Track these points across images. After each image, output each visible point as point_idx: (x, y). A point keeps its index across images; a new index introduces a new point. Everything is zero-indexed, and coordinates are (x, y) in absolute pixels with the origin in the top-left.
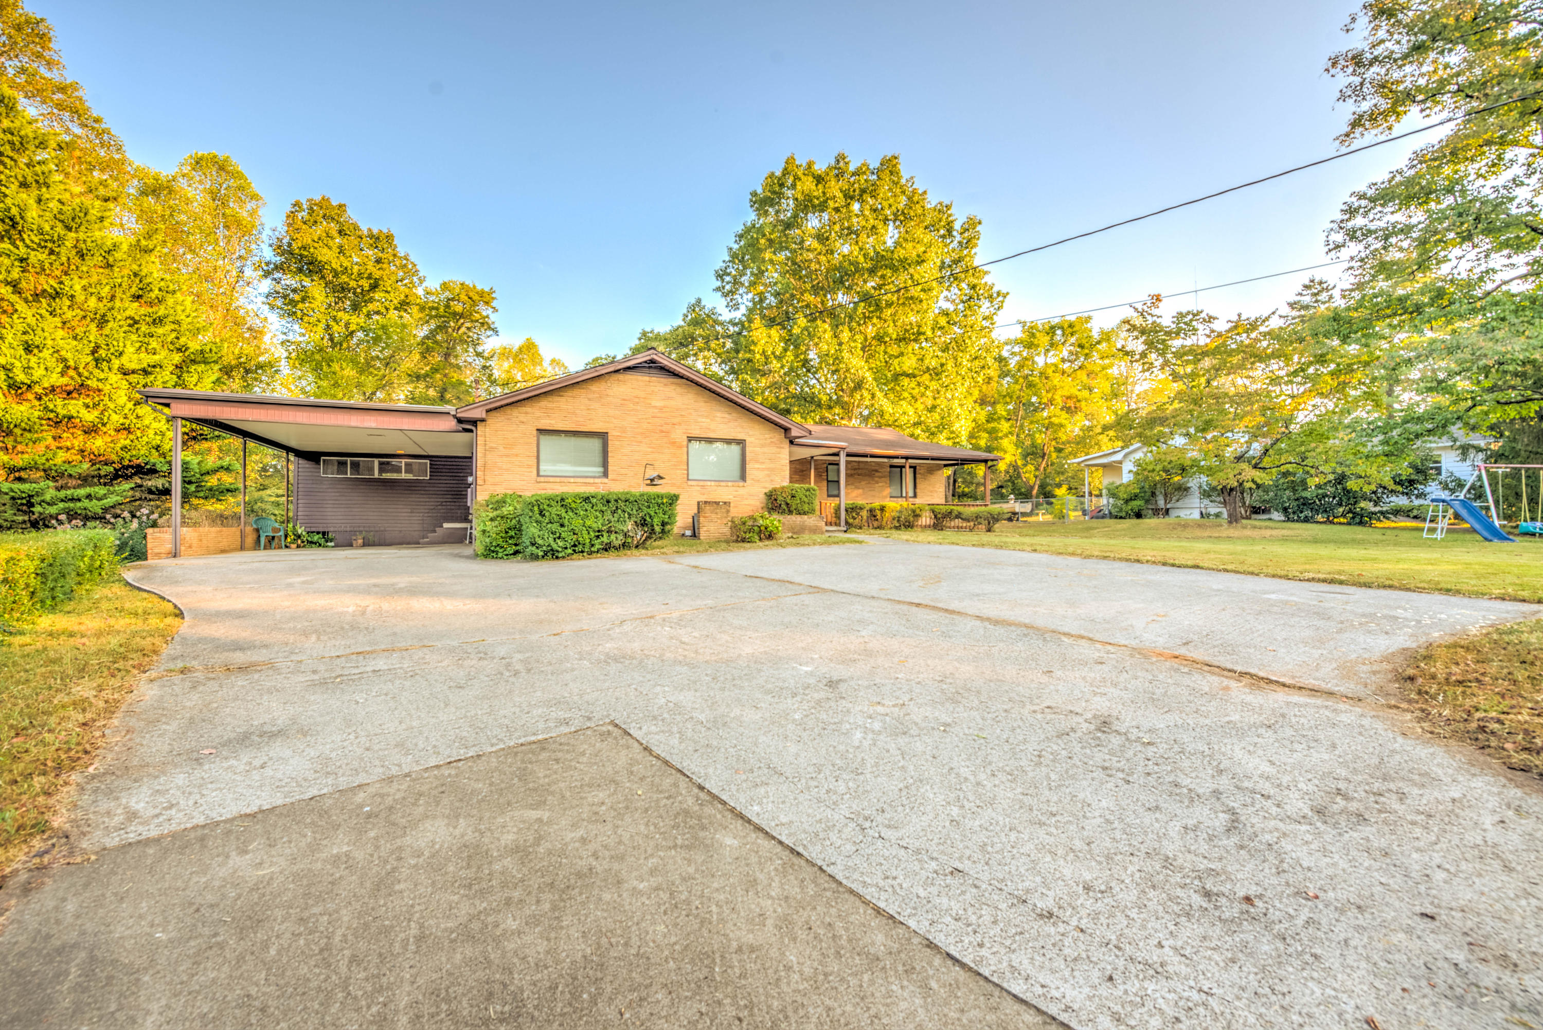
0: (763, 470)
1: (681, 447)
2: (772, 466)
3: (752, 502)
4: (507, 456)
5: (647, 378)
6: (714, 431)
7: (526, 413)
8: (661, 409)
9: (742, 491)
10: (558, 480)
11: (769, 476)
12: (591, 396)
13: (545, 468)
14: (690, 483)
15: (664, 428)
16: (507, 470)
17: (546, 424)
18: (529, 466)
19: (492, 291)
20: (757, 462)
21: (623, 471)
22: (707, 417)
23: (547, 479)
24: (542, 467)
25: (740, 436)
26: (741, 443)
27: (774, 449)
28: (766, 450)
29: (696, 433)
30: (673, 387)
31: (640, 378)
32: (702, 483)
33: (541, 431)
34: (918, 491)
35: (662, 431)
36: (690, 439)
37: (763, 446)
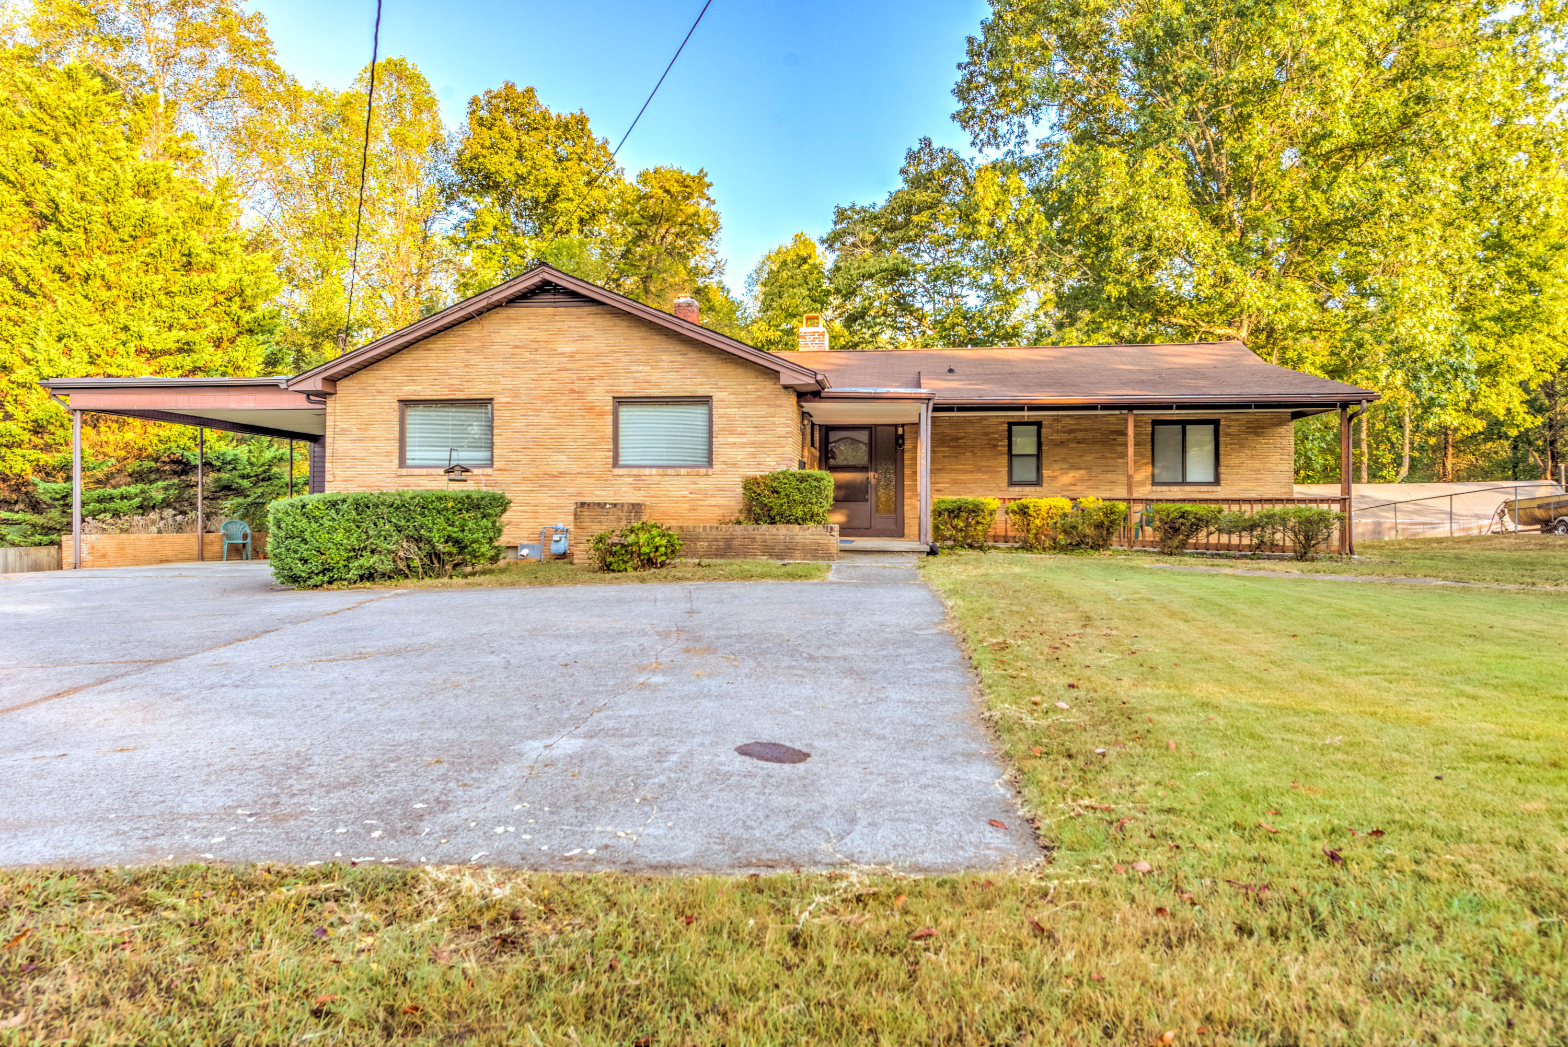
0: (743, 445)
1: (602, 414)
2: (759, 438)
3: (722, 501)
4: (361, 440)
5: (550, 310)
6: (657, 385)
7: (385, 378)
8: (571, 356)
9: (704, 483)
10: (424, 471)
11: (753, 455)
12: (469, 346)
13: (413, 455)
14: (617, 471)
15: (576, 387)
16: (362, 460)
17: (410, 391)
18: (388, 454)
19: (702, 175)
20: (732, 432)
21: (514, 456)
22: (646, 363)
23: (416, 471)
24: (409, 454)
25: (702, 391)
26: (706, 401)
27: (764, 410)
28: (748, 411)
29: (627, 389)
30: (591, 319)
31: (540, 310)
32: (635, 471)
33: (406, 403)
34: (1222, 470)
35: (573, 391)
36: (620, 401)
37: (741, 405)
